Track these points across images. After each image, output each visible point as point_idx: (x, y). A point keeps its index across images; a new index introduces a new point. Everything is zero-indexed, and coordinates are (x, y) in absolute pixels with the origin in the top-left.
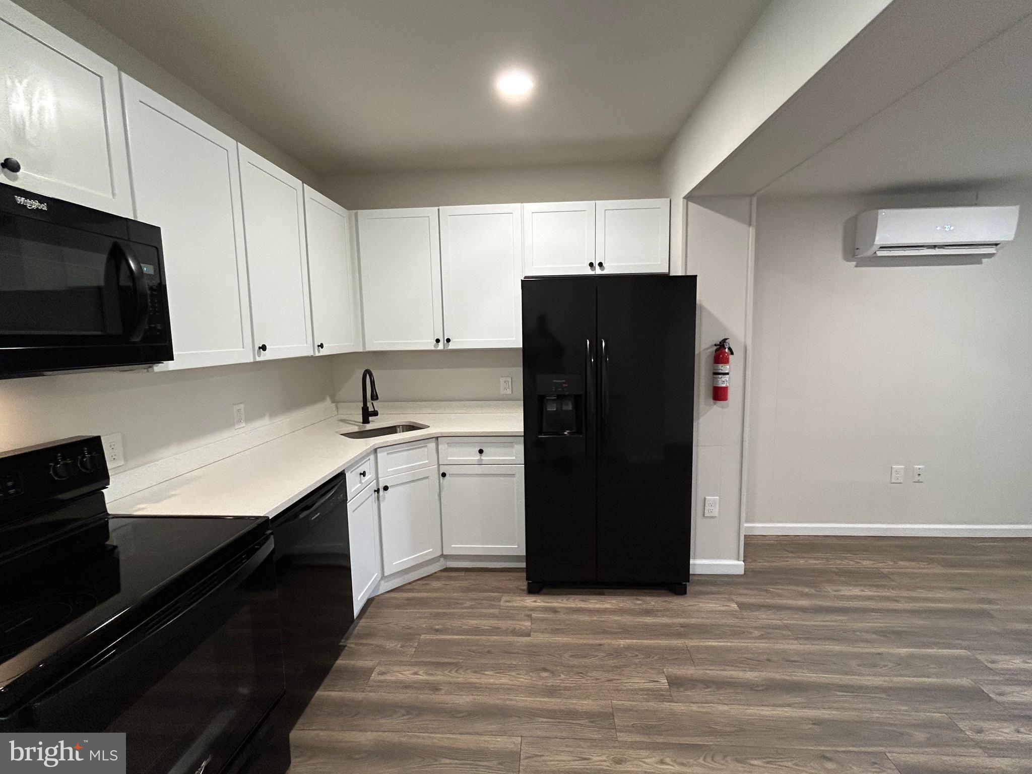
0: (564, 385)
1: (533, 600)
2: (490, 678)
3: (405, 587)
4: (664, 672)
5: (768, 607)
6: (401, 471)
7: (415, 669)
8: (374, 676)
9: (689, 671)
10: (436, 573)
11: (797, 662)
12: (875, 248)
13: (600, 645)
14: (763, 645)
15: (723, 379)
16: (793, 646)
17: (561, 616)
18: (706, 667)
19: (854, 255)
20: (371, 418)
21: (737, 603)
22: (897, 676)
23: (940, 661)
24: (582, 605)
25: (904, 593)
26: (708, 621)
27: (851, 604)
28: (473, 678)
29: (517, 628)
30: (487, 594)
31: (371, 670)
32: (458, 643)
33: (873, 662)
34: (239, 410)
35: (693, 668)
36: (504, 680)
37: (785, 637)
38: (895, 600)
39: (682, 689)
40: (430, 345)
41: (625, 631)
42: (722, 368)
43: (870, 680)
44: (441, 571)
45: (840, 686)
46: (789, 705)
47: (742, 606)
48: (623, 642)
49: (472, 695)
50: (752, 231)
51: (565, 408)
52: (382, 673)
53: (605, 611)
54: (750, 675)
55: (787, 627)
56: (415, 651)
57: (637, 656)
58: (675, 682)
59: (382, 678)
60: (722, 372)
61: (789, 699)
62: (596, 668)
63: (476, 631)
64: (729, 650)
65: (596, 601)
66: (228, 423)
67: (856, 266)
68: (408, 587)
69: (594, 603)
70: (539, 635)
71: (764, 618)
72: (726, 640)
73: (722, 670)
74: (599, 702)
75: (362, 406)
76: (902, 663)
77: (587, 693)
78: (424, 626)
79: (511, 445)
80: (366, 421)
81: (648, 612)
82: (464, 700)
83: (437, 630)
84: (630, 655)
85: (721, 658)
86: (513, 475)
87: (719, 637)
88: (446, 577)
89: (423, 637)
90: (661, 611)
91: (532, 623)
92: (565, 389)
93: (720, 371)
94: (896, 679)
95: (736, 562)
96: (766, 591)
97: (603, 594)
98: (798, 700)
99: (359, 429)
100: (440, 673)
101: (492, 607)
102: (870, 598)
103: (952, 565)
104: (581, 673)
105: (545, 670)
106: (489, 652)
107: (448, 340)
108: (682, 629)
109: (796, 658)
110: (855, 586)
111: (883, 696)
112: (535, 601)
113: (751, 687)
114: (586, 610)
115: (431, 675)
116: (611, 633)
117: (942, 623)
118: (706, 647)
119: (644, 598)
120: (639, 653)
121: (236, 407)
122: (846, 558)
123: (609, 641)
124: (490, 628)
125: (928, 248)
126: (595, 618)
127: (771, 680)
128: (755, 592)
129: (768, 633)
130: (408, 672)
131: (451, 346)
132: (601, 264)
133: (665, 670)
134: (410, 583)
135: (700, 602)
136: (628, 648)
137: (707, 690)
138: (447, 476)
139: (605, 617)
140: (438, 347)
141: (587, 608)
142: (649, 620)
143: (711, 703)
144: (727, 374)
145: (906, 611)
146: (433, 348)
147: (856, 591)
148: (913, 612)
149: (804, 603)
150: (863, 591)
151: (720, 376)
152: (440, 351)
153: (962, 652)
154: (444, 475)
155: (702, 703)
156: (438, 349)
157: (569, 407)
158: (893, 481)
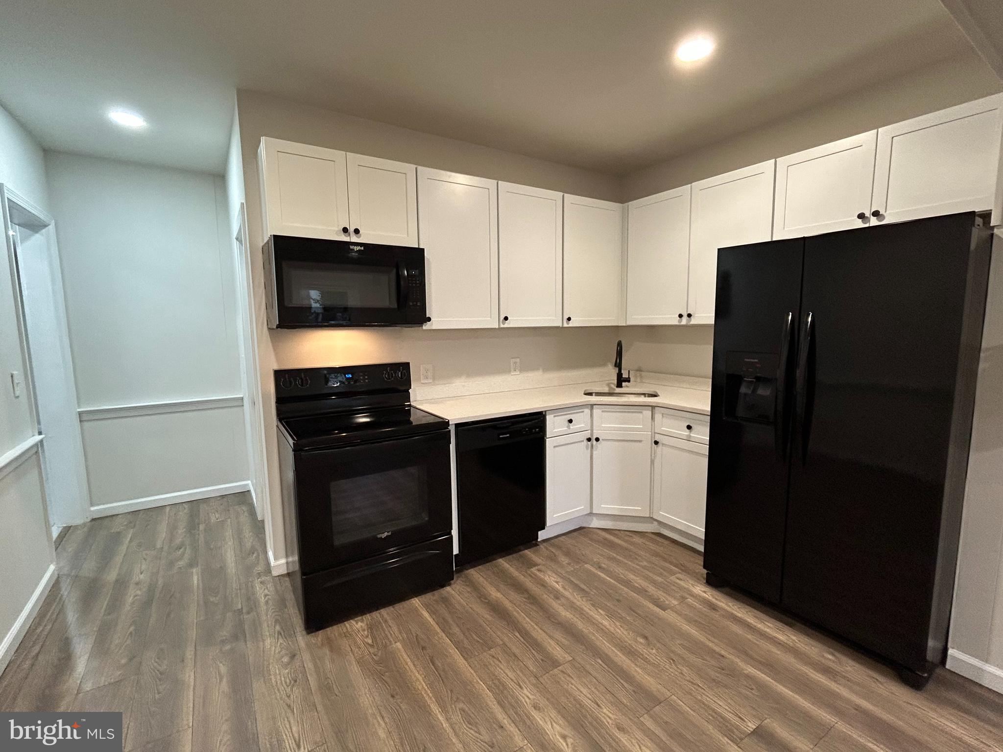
0: (758, 365)
1: (703, 590)
2: (599, 616)
3: (613, 532)
4: (763, 720)
6: (615, 429)
7: (559, 580)
8: (534, 570)
10: (647, 532)
13: (723, 656)
17: (715, 615)
20: (624, 384)
28: (587, 607)
29: (662, 600)
30: (667, 565)
31: (536, 565)
32: (603, 581)
34: (515, 363)
36: (606, 623)
39: (760, 745)
40: (675, 321)
44: (653, 533)
48: (750, 670)
49: (574, 615)
52: (539, 570)
56: (572, 571)
57: (752, 689)
58: (762, 734)
59: (538, 573)
62: (690, 666)
63: (628, 583)
65: (771, 626)
66: (506, 370)
68: (616, 532)
70: (675, 615)
74: (659, 687)
75: (617, 372)
77: (658, 674)
78: (595, 560)
80: (619, 385)
82: (565, 614)
83: (600, 567)
84: (745, 684)
88: (652, 539)
89: (587, 566)
90: (849, 681)
91: (679, 604)
92: (757, 370)
99: (609, 390)
100: (570, 590)
101: (661, 575)
104: (673, 660)
105: (646, 638)
106: (618, 601)
107: (689, 315)
112: (705, 592)
115: (565, 589)
116: (749, 656)
120: (757, 688)
121: (512, 361)
123: (737, 660)
124: (640, 587)
130: (553, 579)
131: (694, 321)
132: (876, 213)
133: (768, 719)
134: (619, 530)
136: (748, 677)
138: (660, 445)
139: (762, 643)
140: (681, 322)
146: (677, 323)
152: (683, 326)
154: (656, 443)
156: (681, 324)
157: (765, 392)
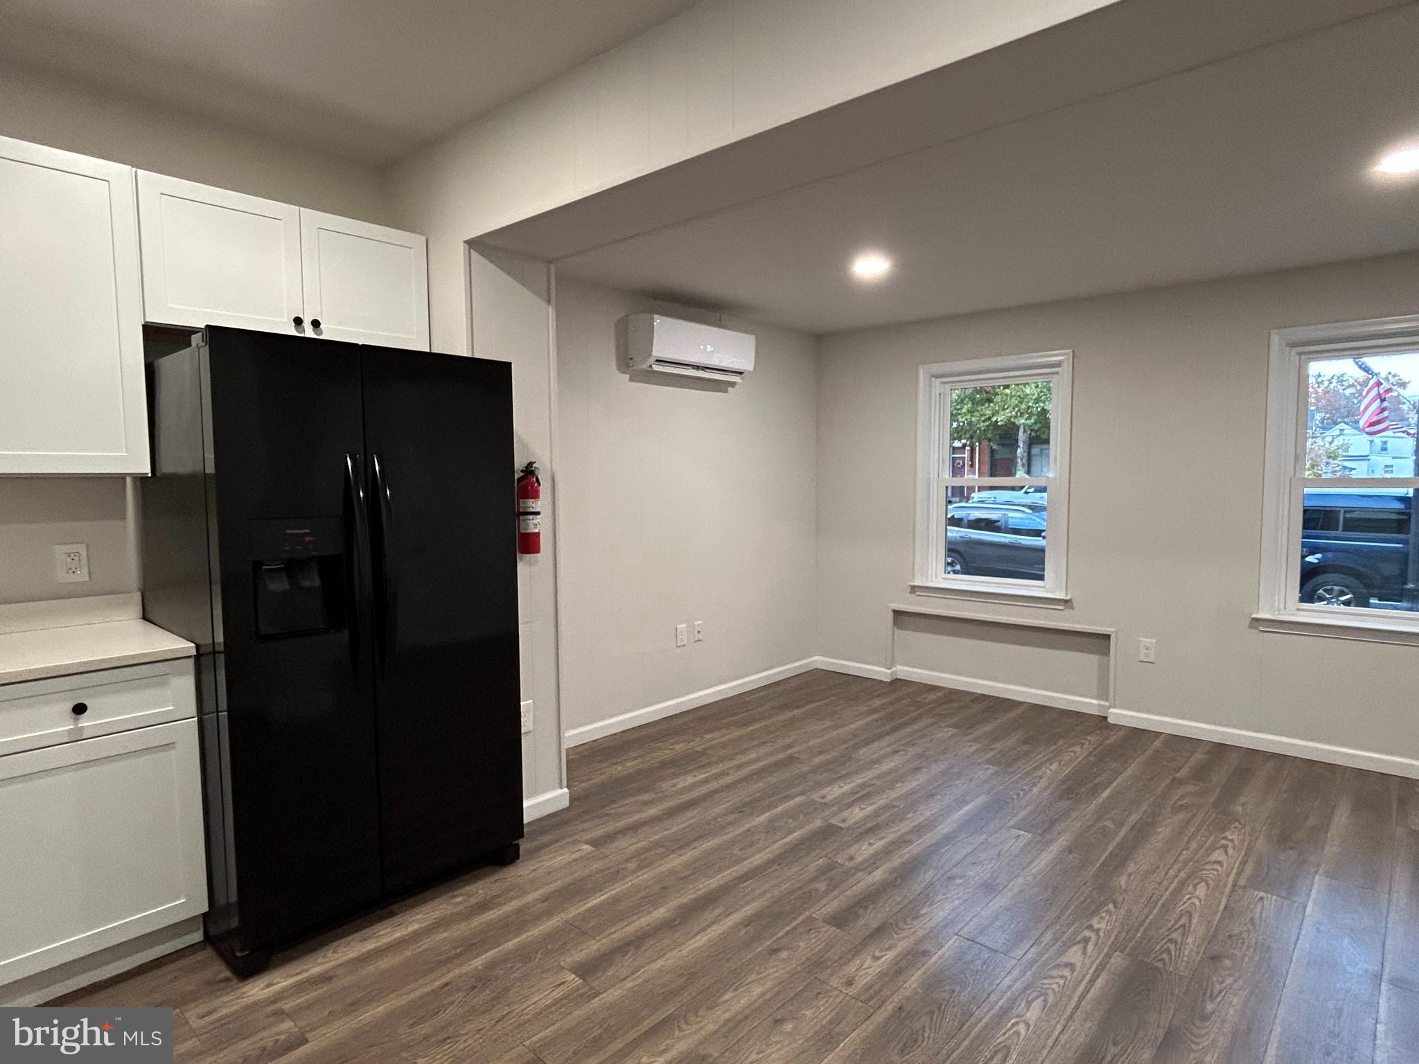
0: (307, 539)
1: (263, 985)
4: (563, 968)
5: (624, 831)
9: (592, 948)
11: (690, 875)
12: (652, 360)
13: (446, 984)
14: (645, 876)
15: (535, 522)
16: (675, 862)
17: (344, 980)
18: (607, 932)
19: (628, 366)
21: (586, 843)
22: (774, 843)
23: (792, 814)
24: (370, 946)
25: (728, 765)
26: (569, 879)
27: (695, 794)
29: (269, 1044)
33: (748, 841)
35: (594, 941)
37: (663, 856)
38: (723, 774)
39: (599, 974)
41: (470, 946)
42: (534, 505)
43: (758, 859)
45: (742, 877)
46: (714, 923)
47: (595, 843)
48: (478, 963)
50: (551, 310)
51: (306, 583)
53: (416, 936)
54: (660, 913)
55: (657, 844)
57: (511, 967)
58: (585, 970)
60: (534, 510)
61: (709, 916)
62: (464, 1019)
64: (616, 900)
65: (388, 929)
67: (631, 380)
69: (387, 933)
70: (324, 1029)
71: (628, 845)
72: (606, 890)
73: (626, 926)
76: (771, 828)
79: (160, 681)
81: (484, 906)
84: (502, 972)
85: (614, 913)
86: (169, 746)
87: (597, 889)
90: (499, 896)
91: (294, 1021)
92: (311, 546)
93: (531, 510)
94: (775, 846)
95: (559, 792)
96: (607, 815)
97: (392, 914)
98: (717, 912)
102: (706, 781)
103: (744, 724)
104: (448, 1038)
108: (546, 904)
109: (687, 873)
110: (685, 773)
111: (775, 867)
112: (270, 985)
113: (666, 926)
114: (381, 951)
116: (449, 960)
117: (773, 779)
118: (588, 911)
119: (462, 891)
120: (511, 963)
122: (660, 748)
123: (457, 971)
125: (694, 369)
126: (409, 953)
127: (679, 907)
128: (596, 822)
129: (643, 859)
132: (316, 324)
133: (562, 964)
135: (543, 861)
136: (491, 965)
137: (627, 957)
139: (426, 943)
141: (380, 946)
142: (491, 915)
143: (642, 967)
144: (538, 513)
145: (740, 781)
147: (690, 780)
148: (746, 779)
149: (652, 812)
150: (695, 776)
151: (531, 517)
153: (799, 799)
155: (633, 974)
157: (313, 581)
158: (679, 644)
